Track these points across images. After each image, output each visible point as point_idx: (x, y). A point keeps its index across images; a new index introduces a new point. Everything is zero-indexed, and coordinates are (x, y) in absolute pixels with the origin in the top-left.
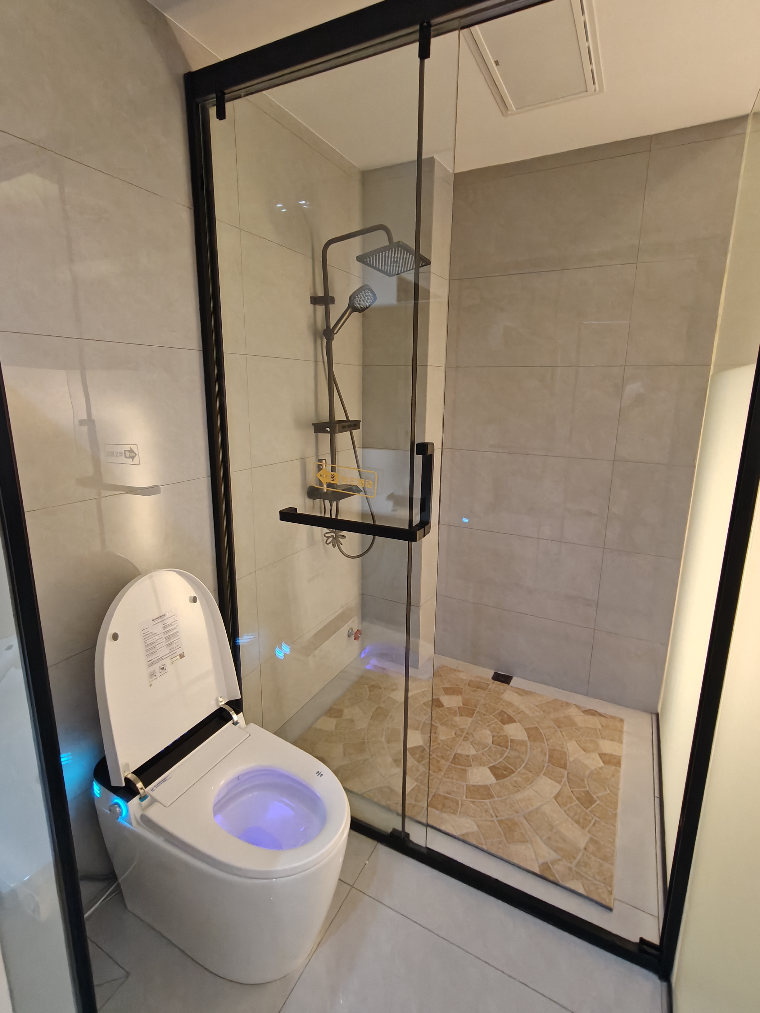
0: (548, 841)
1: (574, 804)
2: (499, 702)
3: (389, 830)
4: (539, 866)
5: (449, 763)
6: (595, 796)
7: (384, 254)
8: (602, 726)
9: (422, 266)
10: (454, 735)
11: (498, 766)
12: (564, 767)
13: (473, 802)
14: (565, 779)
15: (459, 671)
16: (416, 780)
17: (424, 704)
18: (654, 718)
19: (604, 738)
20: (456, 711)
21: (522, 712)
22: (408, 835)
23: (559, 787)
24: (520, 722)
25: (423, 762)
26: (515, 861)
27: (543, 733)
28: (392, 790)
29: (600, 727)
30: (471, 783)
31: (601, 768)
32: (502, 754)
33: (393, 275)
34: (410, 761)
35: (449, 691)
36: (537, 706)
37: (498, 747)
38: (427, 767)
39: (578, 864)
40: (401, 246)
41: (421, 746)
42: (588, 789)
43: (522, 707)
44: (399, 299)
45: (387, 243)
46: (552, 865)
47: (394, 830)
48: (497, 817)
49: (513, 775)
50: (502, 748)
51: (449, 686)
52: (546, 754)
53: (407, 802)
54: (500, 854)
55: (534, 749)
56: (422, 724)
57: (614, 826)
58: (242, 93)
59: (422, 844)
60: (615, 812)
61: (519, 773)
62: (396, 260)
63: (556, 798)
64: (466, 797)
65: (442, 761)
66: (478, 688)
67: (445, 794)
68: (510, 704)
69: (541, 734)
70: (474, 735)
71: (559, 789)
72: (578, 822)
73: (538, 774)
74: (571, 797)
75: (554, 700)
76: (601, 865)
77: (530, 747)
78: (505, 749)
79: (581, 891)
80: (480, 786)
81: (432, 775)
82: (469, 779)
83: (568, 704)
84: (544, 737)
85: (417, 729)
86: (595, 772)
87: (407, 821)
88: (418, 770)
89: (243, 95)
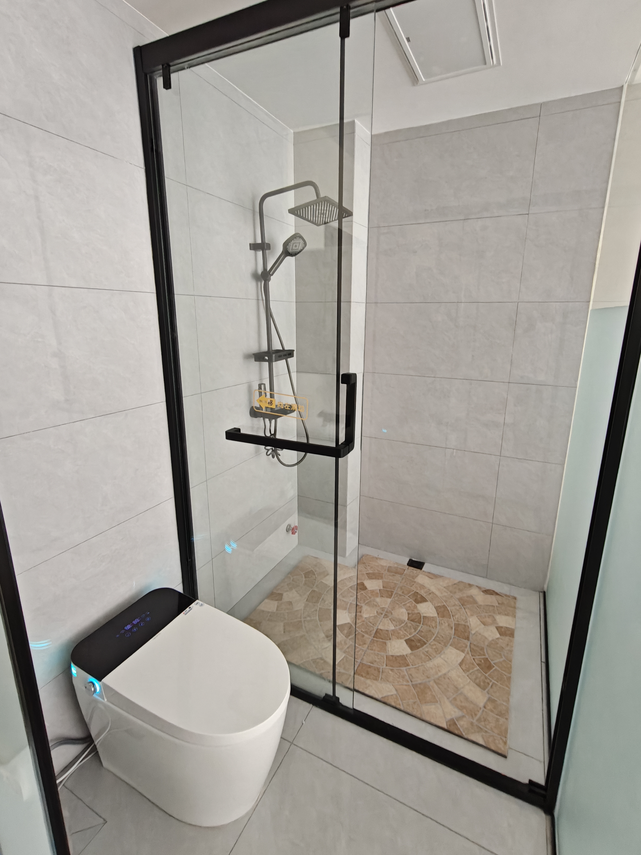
0: (453, 701)
1: (475, 669)
2: (413, 585)
3: (323, 695)
4: (447, 722)
5: (371, 638)
6: (492, 663)
7: (312, 207)
8: (499, 604)
9: (345, 217)
10: (376, 614)
11: (413, 639)
12: (468, 638)
13: (392, 670)
14: (468, 648)
15: (380, 559)
16: (345, 652)
17: (351, 587)
18: (542, 595)
19: (500, 613)
20: (377, 593)
21: (433, 593)
22: (338, 699)
23: (463, 655)
24: (431, 602)
25: (350, 637)
26: (427, 719)
27: (450, 610)
28: (325, 662)
29: (497, 604)
30: (390, 654)
31: (498, 639)
32: (415, 629)
33: (320, 225)
34: (340, 637)
35: (371, 576)
36: (445, 587)
37: (412, 622)
38: (354, 641)
39: (479, 720)
40: (327, 200)
41: (348, 623)
42: (487, 656)
43: (433, 589)
44: (326, 245)
45: (315, 198)
46: (457, 721)
47: (326, 695)
48: (411, 682)
49: (425, 646)
50: (416, 624)
51: (372, 572)
52: (452, 628)
53: (337, 671)
54: (414, 713)
55: (442, 624)
56: (349, 605)
57: (509, 688)
58: (186, 65)
59: (350, 706)
60: (509, 675)
61: (430, 644)
62: (322, 212)
63: (461, 664)
64: (386, 665)
65: (366, 636)
66: (396, 573)
67: (369, 664)
68: (422, 587)
69: (448, 610)
70: (393, 613)
71: (463, 657)
72: (479, 685)
73: (445, 646)
74: (473, 664)
75: (459, 582)
76: (497, 720)
77: (439, 623)
78: (418, 624)
79: (481, 742)
80: (398, 656)
81: (358, 647)
82: (388, 651)
83: (470, 585)
84: (451, 613)
85: (345, 609)
86: (493, 642)
87: (337, 687)
88: (346, 644)
89: (186, 67)
